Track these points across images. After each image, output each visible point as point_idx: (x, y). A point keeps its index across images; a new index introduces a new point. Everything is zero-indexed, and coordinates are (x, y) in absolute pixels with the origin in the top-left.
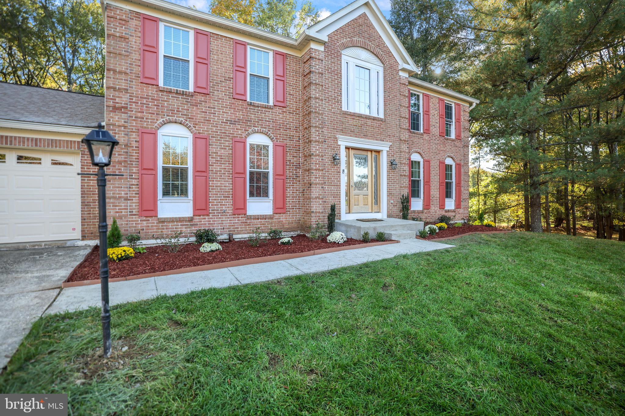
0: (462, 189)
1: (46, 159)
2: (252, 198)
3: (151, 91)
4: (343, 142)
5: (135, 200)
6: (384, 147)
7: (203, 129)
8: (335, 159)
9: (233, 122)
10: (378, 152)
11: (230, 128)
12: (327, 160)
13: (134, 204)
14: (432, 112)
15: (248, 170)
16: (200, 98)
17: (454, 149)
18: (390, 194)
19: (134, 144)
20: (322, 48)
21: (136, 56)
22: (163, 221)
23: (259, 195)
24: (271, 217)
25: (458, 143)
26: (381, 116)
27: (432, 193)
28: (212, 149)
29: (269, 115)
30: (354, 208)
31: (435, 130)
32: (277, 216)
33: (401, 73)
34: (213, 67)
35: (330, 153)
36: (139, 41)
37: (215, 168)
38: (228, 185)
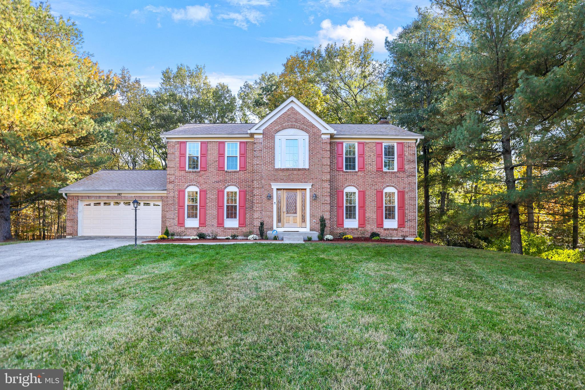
1: (152, 203)
2: (228, 219)
3: (183, 173)
4: (275, 186)
5: (177, 219)
7: (204, 187)
9: (218, 182)
11: (216, 185)
12: (264, 197)
13: (176, 221)
14: (367, 154)
16: (203, 173)
17: (395, 180)
19: (176, 196)
20: (261, 136)
21: (178, 159)
22: (186, 229)
23: (232, 217)
24: (237, 229)
25: (401, 175)
26: (307, 167)
27: (367, 215)
28: (208, 196)
29: (237, 176)
30: (286, 225)
31: (372, 167)
32: (240, 228)
33: (323, 136)
34: (209, 157)
35: (266, 193)
36: (178, 153)
37: (209, 204)
38: (215, 212)
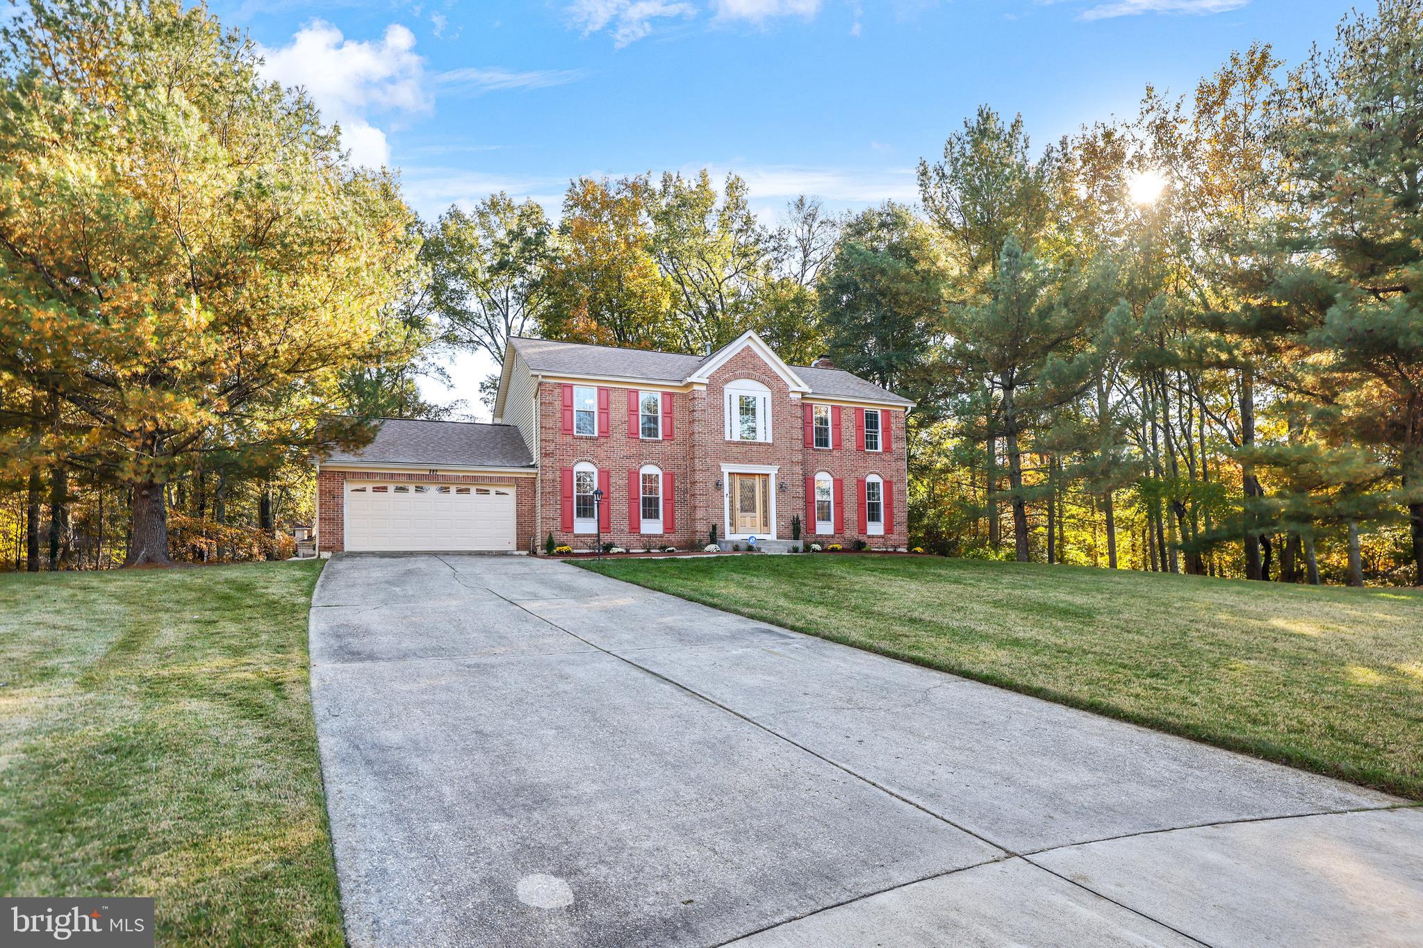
0: (895, 511)
1: (493, 490)
2: (647, 520)
3: (569, 439)
4: (726, 468)
5: (559, 520)
6: (773, 471)
7: (606, 464)
8: (719, 486)
9: (628, 457)
10: (768, 475)
11: (626, 463)
12: (711, 485)
13: (558, 523)
14: (844, 424)
15: (641, 496)
16: (603, 440)
17: (880, 464)
18: (779, 516)
19: (558, 479)
20: (704, 388)
21: (559, 415)
22: (577, 536)
23: (650, 517)
24: (661, 536)
25: (887, 457)
26: (770, 440)
27: (846, 516)
28: (612, 480)
29: (659, 448)
30: (740, 529)
31: (850, 442)
32: (667, 535)
33: (792, 395)
34: (612, 415)
35: (714, 479)
36: (560, 403)
37: (614, 495)
38: (624, 508)
